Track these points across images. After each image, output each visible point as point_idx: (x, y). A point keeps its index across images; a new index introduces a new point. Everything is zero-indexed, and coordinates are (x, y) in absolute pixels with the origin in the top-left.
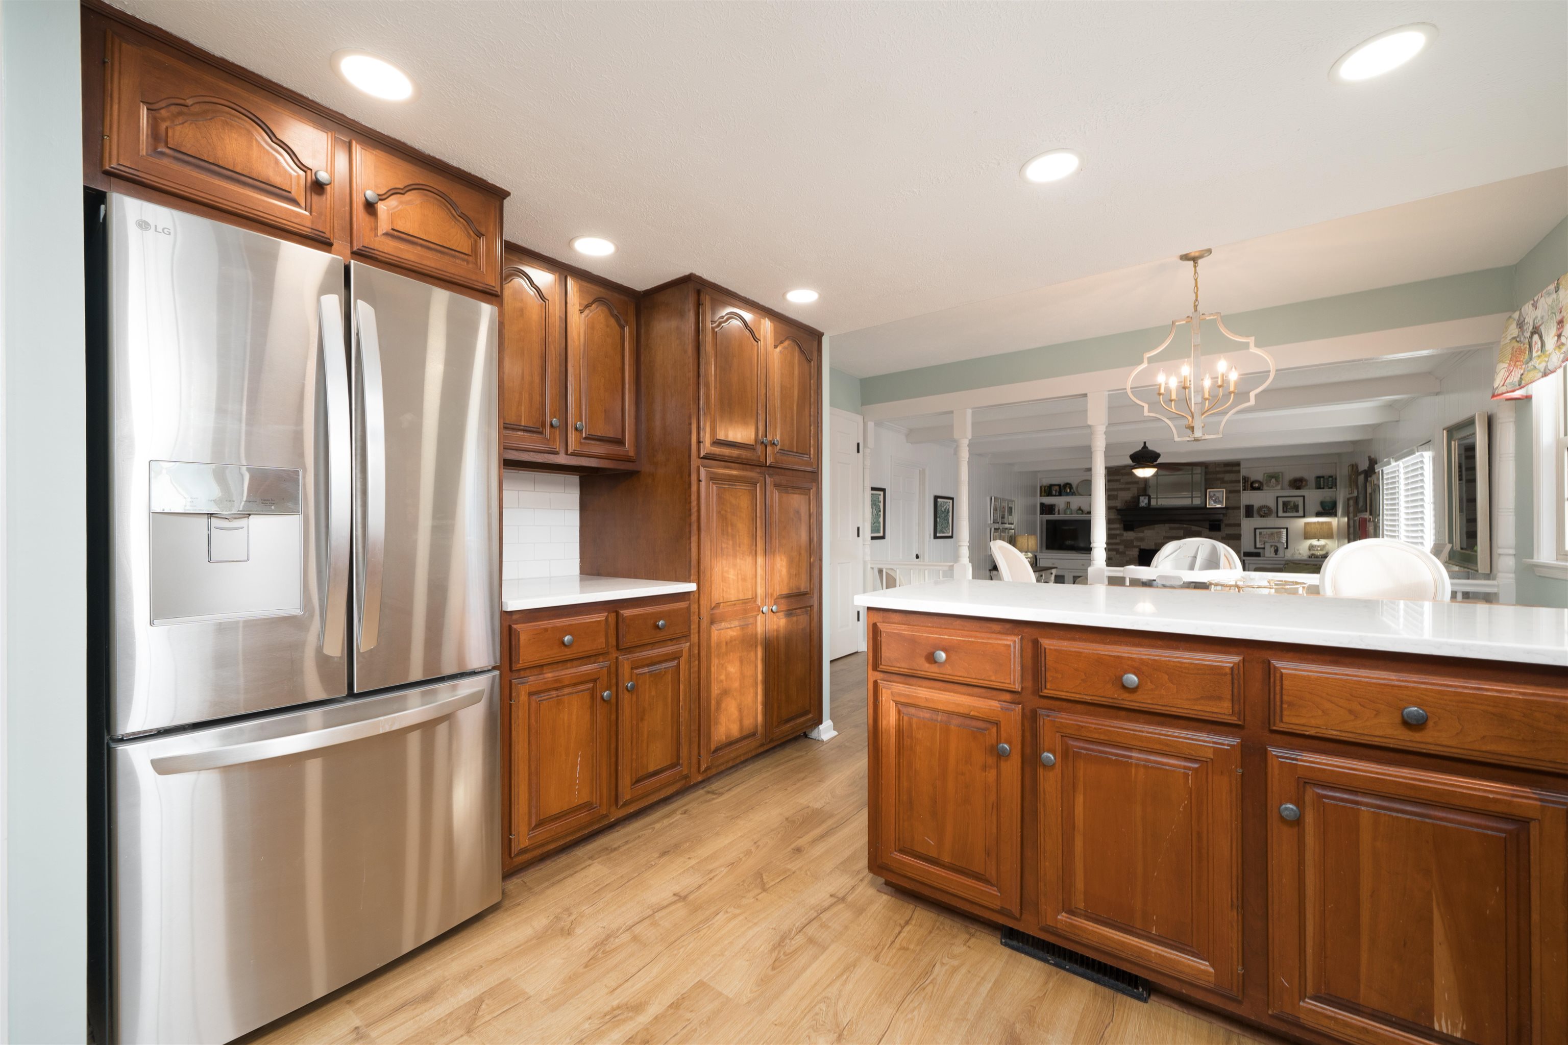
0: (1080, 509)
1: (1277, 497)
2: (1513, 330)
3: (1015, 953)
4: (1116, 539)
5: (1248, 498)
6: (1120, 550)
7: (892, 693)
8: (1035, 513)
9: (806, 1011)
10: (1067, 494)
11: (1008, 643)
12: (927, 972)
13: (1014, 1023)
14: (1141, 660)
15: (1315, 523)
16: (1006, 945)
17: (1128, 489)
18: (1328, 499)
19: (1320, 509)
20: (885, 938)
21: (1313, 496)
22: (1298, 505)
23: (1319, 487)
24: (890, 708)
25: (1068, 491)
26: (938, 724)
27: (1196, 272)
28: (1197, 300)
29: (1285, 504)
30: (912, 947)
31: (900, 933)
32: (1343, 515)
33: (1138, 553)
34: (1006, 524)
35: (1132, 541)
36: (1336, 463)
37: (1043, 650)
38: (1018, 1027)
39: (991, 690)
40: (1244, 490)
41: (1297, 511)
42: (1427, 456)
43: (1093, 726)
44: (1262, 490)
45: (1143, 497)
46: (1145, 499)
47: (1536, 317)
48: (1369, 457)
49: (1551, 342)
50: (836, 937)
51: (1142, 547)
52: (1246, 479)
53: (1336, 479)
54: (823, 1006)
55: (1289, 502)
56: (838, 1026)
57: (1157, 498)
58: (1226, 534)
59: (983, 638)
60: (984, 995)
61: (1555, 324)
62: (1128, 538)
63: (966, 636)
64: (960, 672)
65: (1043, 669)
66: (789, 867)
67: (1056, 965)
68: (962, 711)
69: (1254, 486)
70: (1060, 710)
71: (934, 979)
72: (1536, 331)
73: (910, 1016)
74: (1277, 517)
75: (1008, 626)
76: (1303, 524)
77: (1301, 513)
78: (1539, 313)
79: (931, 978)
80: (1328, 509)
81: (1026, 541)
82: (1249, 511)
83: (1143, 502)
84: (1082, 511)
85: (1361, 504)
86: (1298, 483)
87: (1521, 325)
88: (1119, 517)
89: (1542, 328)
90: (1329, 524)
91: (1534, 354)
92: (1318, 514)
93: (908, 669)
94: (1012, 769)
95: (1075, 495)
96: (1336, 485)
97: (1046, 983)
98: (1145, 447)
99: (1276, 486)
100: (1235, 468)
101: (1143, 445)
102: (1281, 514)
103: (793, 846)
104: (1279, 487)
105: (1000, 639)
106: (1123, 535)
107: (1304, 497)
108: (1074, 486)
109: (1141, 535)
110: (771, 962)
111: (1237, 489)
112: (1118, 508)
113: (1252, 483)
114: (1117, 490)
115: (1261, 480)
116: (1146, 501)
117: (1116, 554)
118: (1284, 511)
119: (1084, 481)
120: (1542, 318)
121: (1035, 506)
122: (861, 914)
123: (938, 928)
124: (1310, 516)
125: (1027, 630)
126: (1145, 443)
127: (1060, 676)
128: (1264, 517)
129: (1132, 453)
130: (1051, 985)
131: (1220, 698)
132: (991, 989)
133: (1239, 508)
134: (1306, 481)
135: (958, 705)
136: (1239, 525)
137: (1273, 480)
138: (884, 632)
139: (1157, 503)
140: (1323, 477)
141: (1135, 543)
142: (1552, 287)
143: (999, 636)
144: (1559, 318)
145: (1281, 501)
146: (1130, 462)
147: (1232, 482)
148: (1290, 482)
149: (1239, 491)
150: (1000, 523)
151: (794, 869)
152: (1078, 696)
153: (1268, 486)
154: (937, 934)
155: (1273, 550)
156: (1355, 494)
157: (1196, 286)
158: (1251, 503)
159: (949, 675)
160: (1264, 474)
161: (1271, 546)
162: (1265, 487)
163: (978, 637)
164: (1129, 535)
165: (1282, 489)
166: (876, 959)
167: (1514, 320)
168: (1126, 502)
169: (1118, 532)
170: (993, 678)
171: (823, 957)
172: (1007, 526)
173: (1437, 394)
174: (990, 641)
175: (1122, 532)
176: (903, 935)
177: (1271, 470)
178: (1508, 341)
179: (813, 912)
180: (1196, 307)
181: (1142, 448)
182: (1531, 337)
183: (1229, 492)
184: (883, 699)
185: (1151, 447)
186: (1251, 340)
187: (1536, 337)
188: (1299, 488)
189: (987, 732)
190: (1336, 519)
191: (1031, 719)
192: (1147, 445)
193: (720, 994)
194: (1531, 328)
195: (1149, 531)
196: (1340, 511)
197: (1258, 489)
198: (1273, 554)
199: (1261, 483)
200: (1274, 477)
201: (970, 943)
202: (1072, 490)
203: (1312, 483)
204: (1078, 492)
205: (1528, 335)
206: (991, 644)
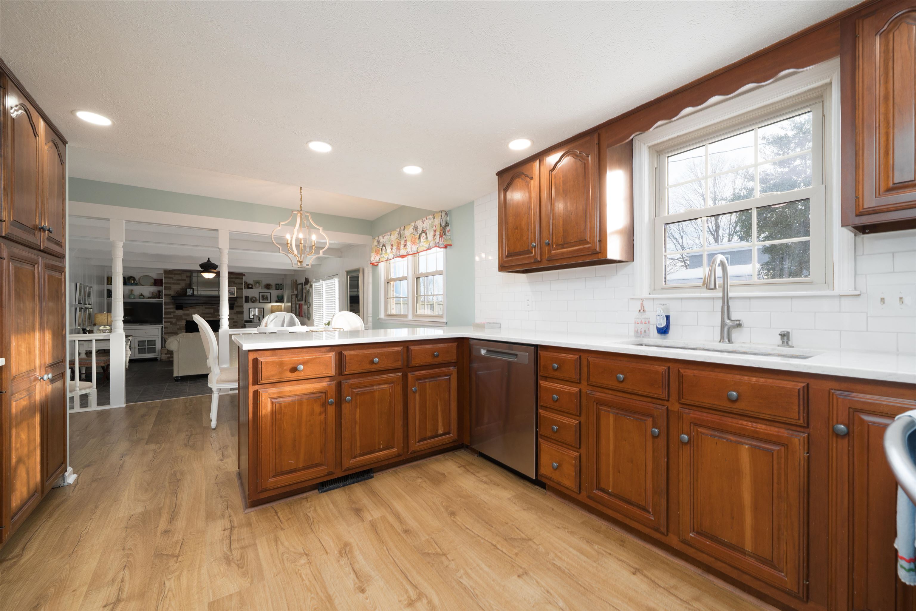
0: (142, 295)
1: (259, 293)
2: (375, 243)
3: (327, 492)
4: (171, 314)
5: (247, 292)
6: (173, 322)
7: (269, 394)
8: (103, 297)
9: (282, 562)
10: (132, 284)
11: (330, 355)
12: (307, 517)
13: (351, 507)
14: (377, 353)
15: (276, 306)
16: (323, 492)
17: (179, 284)
18: (280, 295)
19: (276, 299)
20: (275, 523)
21: (274, 293)
22: (268, 297)
23: (276, 289)
24: (267, 402)
25: (132, 282)
26: (297, 402)
27: (301, 192)
28: (301, 204)
29: (263, 296)
30: (290, 516)
31: (279, 517)
32: (288, 302)
33: (185, 323)
34: (86, 304)
35: (181, 316)
36: (283, 278)
37: (344, 356)
38: (353, 506)
39: (320, 378)
40: (245, 288)
41: (268, 300)
42: (336, 281)
43: (362, 381)
44: (253, 289)
45: (189, 289)
46: (191, 290)
47: (384, 241)
48: (305, 278)
49: (389, 250)
50: (253, 538)
51: (188, 320)
52: (245, 283)
53: (283, 285)
54: (285, 556)
55: (264, 295)
56: (301, 554)
57: (198, 290)
58: (236, 311)
59: (319, 355)
60: (333, 508)
61: (390, 245)
62: (179, 314)
63: (310, 356)
64: (309, 373)
65: (345, 364)
66: (175, 539)
67: (343, 486)
68: (309, 392)
69: (249, 286)
70: (350, 379)
71: (312, 517)
72: (384, 245)
73: (320, 531)
74: (259, 302)
75: (328, 348)
76: (270, 306)
77: (269, 301)
78: (385, 240)
79: (311, 518)
80: (280, 299)
81: (106, 317)
82: (247, 299)
83: (189, 292)
84: (144, 296)
85: (299, 297)
86: (268, 286)
87: (378, 242)
88: (173, 301)
89: (386, 245)
90: (281, 306)
91: (383, 253)
92: (277, 302)
93: (279, 379)
94: (331, 410)
95: (138, 285)
96: (283, 288)
97: (346, 492)
98: (209, 260)
99: (259, 287)
100: (241, 277)
101: (208, 260)
102: (261, 301)
103: (159, 532)
104: (260, 288)
105: (327, 355)
106: (175, 312)
107: (270, 293)
108: (137, 279)
109: (188, 312)
110: (236, 568)
111: (242, 287)
112: (172, 295)
113: (248, 285)
114: (171, 283)
115: (252, 284)
116: (191, 292)
117: (170, 324)
118: (262, 300)
119: (144, 276)
120: (386, 242)
121: (103, 291)
122: (251, 525)
123: (291, 505)
124: (273, 302)
125: (336, 348)
126: (209, 259)
127: (351, 365)
128: (254, 302)
129: (201, 263)
130: (347, 492)
131: (398, 361)
132: (333, 505)
133: (242, 298)
134: (272, 286)
135: (307, 389)
136: (242, 306)
137: (258, 284)
138: (264, 362)
139: (198, 293)
140: (278, 284)
141: (184, 317)
142: (389, 233)
143: (326, 353)
144: (391, 244)
145: (261, 294)
146: (200, 269)
147: (239, 284)
148: (265, 285)
149: (242, 289)
150: (83, 304)
151: (180, 537)
152: (357, 371)
153: (255, 287)
154: (294, 507)
155: (258, 319)
156: (296, 292)
157: (301, 198)
158: (248, 295)
159: (303, 376)
160: (253, 281)
161: (257, 317)
162: (254, 287)
163: (317, 355)
164: (180, 312)
165: (262, 289)
166: (282, 529)
167: (376, 240)
168: (178, 291)
169: (172, 310)
170: (324, 372)
171: (259, 547)
172: (87, 306)
173: (340, 257)
174: (323, 356)
175: (175, 310)
176: (281, 517)
177: (257, 279)
178: (374, 246)
179: (224, 541)
180: (301, 207)
181: (207, 261)
182: (382, 247)
183: (238, 289)
184: (263, 399)
185: (212, 261)
186: (321, 229)
187: (384, 248)
188: (268, 289)
189: (321, 397)
190: (283, 304)
191: (339, 385)
192: (210, 260)
193: (231, 596)
194: (382, 244)
195: (193, 310)
196: (285, 301)
197: (251, 288)
198: (258, 321)
199: (252, 285)
200: (258, 282)
201: (309, 501)
202: (135, 282)
203: (274, 287)
204: (140, 283)
205: (381, 246)
206: (323, 357)
